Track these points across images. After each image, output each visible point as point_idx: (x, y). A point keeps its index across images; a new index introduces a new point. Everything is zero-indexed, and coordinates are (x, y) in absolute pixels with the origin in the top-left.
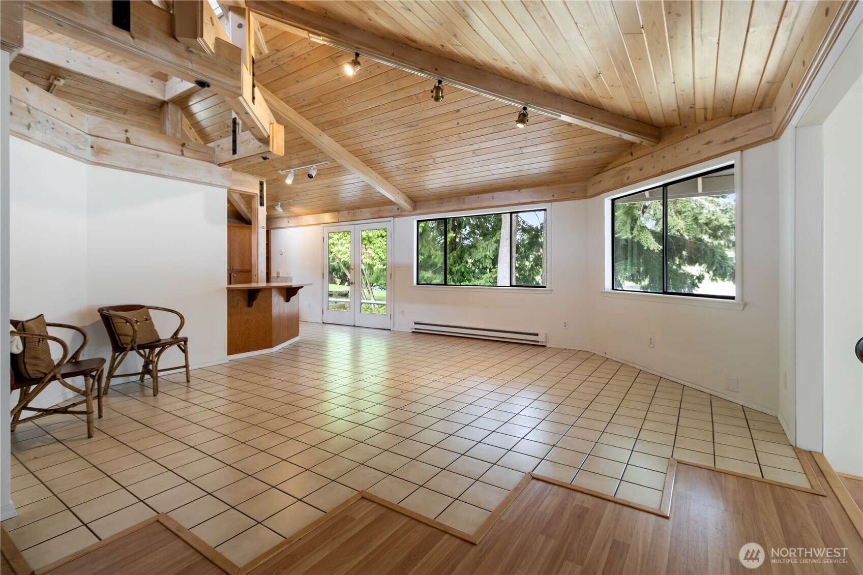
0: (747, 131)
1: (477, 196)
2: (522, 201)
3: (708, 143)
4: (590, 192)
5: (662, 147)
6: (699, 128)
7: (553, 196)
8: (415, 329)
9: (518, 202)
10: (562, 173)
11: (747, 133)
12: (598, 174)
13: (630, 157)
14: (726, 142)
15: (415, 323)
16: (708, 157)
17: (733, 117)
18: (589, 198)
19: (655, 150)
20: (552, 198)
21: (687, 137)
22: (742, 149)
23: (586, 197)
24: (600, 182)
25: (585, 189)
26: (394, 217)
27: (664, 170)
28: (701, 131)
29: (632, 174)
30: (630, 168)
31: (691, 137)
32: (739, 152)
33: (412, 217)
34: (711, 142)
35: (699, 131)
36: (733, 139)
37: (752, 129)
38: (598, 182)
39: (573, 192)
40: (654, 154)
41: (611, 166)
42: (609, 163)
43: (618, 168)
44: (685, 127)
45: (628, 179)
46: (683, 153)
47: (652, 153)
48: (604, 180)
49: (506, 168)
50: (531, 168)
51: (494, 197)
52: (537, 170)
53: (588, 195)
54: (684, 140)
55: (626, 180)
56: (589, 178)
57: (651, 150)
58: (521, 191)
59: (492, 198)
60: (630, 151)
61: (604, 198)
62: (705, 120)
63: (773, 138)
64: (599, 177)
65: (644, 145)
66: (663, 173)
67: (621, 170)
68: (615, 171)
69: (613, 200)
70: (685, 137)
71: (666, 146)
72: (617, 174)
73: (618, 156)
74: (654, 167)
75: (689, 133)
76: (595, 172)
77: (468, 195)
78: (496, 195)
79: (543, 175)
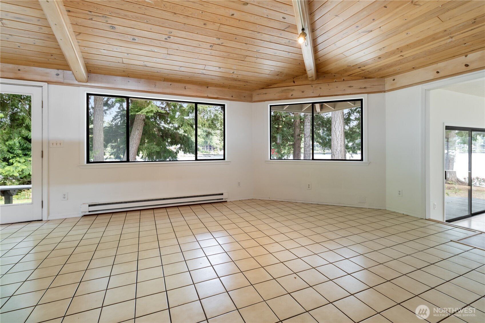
0: (372, 86)
2: (210, 96)
3: (350, 87)
4: (255, 98)
5: (318, 83)
6: (344, 78)
7: (232, 96)
8: (89, 212)
9: (206, 96)
10: (247, 82)
11: (372, 87)
12: (263, 88)
13: (293, 84)
14: (360, 88)
15: (89, 206)
16: (350, 93)
17: (364, 78)
18: (253, 102)
19: (313, 83)
20: (231, 98)
21: (336, 81)
22: (368, 93)
23: (251, 101)
24: (266, 94)
25: (251, 96)
26: (49, 82)
27: (321, 95)
29: (295, 94)
30: (294, 90)
31: (338, 82)
32: (367, 94)
33: (81, 88)
34: (352, 87)
35: (344, 80)
36: (365, 88)
37: (375, 85)
38: (264, 94)
39: (245, 97)
40: (313, 85)
41: (275, 86)
42: (275, 84)
43: (283, 88)
44: (335, 76)
45: (292, 95)
46: (334, 89)
47: (311, 84)
48: (269, 93)
49: (220, 67)
50: (234, 73)
51: (186, 88)
52: (236, 76)
53: (253, 100)
54: (335, 82)
55: (290, 96)
56: (256, 90)
57: (310, 83)
58: (209, 88)
59: (184, 88)
60: (292, 80)
61: (268, 104)
62: (348, 75)
63: (384, 92)
64: (264, 91)
65: (310, 79)
66: (319, 96)
67: (285, 89)
68: (281, 89)
69: (271, 106)
70: (335, 81)
71: (322, 82)
72: (282, 91)
73: (283, 81)
74: (313, 92)
75: (337, 79)
76: (262, 87)
77: (160, 80)
78: (188, 86)
79: (236, 80)
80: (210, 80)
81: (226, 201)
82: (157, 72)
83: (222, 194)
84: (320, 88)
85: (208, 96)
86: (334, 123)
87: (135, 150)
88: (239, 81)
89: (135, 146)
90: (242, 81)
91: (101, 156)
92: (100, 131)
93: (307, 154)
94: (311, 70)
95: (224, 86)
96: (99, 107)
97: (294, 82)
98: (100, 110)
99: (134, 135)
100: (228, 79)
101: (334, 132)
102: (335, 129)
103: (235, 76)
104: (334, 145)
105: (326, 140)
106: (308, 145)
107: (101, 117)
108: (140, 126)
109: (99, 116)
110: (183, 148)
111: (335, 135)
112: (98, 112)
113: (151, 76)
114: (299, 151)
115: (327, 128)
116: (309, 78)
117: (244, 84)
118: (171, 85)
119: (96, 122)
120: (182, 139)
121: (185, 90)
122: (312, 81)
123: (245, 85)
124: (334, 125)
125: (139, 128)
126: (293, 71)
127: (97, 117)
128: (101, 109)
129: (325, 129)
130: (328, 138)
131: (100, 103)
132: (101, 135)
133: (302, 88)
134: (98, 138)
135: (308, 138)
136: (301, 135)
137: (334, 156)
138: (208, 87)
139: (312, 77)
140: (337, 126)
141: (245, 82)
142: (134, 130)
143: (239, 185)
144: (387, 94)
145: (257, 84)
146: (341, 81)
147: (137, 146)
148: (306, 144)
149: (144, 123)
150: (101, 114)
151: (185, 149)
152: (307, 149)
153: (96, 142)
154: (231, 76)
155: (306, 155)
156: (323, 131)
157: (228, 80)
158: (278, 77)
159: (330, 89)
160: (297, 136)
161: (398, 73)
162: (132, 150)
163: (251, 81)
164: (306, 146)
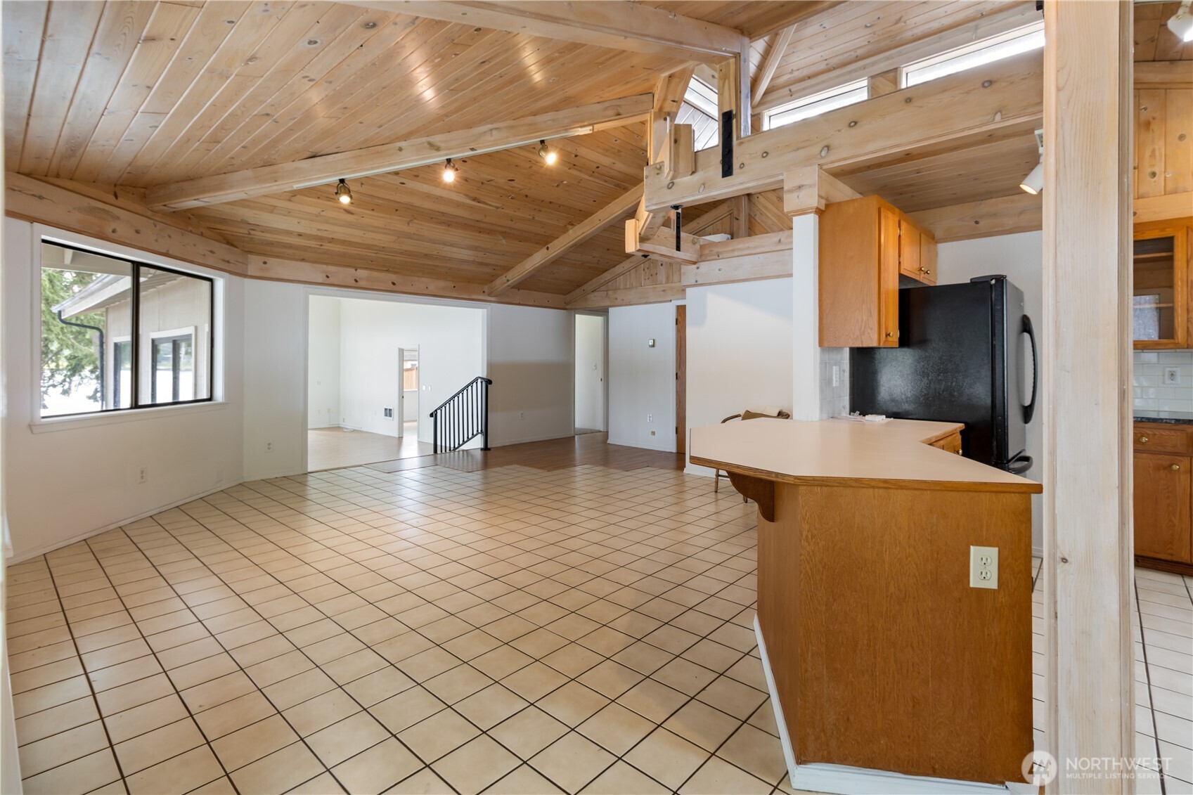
3: (211, 252)
12: (29, 174)
13: (111, 198)
14: (223, 260)
17: (225, 242)
22: (230, 272)
24: (40, 198)
27: (170, 252)
29: (123, 230)
30: (117, 217)
32: (224, 274)
34: (215, 253)
35: (202, 233)
36: (228, 262)
37: (239, 262)
38: (35, 195)
40: (157, 223)
43: (91, 202)
44: (190, 218)
45: (115, 231)
55: (109, 231)
57: (150, 213)
60: (112, 188)
63: (245, 276)
66: (168, 255)
67: (97, 208)
68: (85, 201)
71: (170, 223)
72: (92, 211)
74: (157, 241)
75: (193, 228)
84: (170, 237)
97: (116, 197)
133: (136, 220)
144: (247, 281)
146: (199, 235)
159: (184, 246)
161: (278, 257)
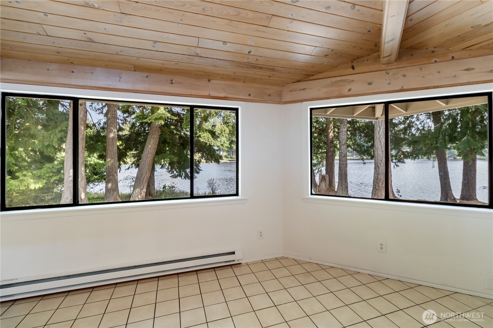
1: (146, 74)
2: (213, 94)
3: (467, 70)
4: (288, 97)
5: (401, 66)
6: (453, 55)
7: (250, 95)
9: (207, 94)
10: (273, 70)
12: (299, 81)
13: (351, 71)
14: (491, 71)
16: (468, 82)
18: (283, 104)
19: (388, 68)
20: (248, 98)
21: (436, 61)
23: (280, 102)
24: (304, 89)
25: (280, 95)
27: (405, 88)
28: (455, 58)
29: (355, 88)
30: (353, 81)
31: (440, 62)
34: (472, 69)
38: (301, 90)
39: (269, 95)
40: (390, 71)
41: (320, 76)
42: (319, 72)
43: (334, 79)
44: (433, 52)
45: (349, 90)
46: (432, 75)
47: (385, 70)
48: (310, 88)
49: (224, 42)
50: (251, 53)
51: (173, 82)
52: (255, 59)
53: (283, 101)
54: (433, 63)
55: (345, 91)
56: (287, 83)
57: (384, 67)
58: (211, 81)
59: (171, 82)
60: (350, 65)
61: (308, 106)
62: (463, 49)
64: (301, 85)
65: (384, 60)
66: (402, 90)
67: (338, 81)
68: (329, 81)
69: (311, 109)
70: (434, 60)
71: (406, 65)
72: (333, 84)
73: (334, 67)
74: (390, 84)
75: (438, 58)
76: (298, 78)
77: (129, 70)
78: (176, 79)
79: (254, 67)
80: (211, 68)
81: (240, 263)
82: (117, 54)
83: (233, 253)
84: (404, 76)
85: (209, 94)
86: (378, 129)
87: (151, 161)
88: (261, 68)
89: (151, 156)
90: (264, 68)
91: (114, 168)
92: (113, 140)
93: (343, 164)
94: (393, 40)
95: (236, 77)
96: (112, 114)
97: (353, 68)
98: (113, 117)
99: (149, 144)
100: (241, 65)
101: (378, 139)
102: (379, 136)
103: (252, 60)
104: (379, 155)
105: (364, 148)
106: (344, 154)
107: (114, 125)
108: (155, 134)
109: (112, 124)
110: (205, 156)
111: (379, 143)
112: (111, 120)
113: (109, 61)
114: (333, 161)
115: (365, 134)
116: (383, 58)
117: (268, 73)
118: (147, 77)
119: (109, 130)
120: (203, 147)
121: (172, 85)
122: (389, 63)
123: (270, 75)
124: (378, 131)
125: (155, 137)
126: (354, 47)
127: (110, 125)
128: (115, 117)
129: (363, 135)
130: (366, 145)
131: (113, 109)
132: (114, 144)
133: (368, 77)
134: (111, 148)
135: (344, 146)
136: (335, 142)
137: (378, 168)
138: (209, 81)
139: (390, 56)
140: (382, 132)
141: (269, 69)
142: (149, 139)
143: (261, 236)
145: (289, 73)
146: (448, 61)
147: (152, 157)
148: (342, 153)
149: (160, 131)
150: (115, 122)
151: (208, 157)
152: (343, 159)
153: (109, 152)
154: (246, 60)
155: (342, 166)
156: (360, 137)
157: (242, 67)
158: (325, 60)
159: (423, 77)
160: (330, 143)
162: (147, 160)
163: (278, 69)
164: (342, 155)
